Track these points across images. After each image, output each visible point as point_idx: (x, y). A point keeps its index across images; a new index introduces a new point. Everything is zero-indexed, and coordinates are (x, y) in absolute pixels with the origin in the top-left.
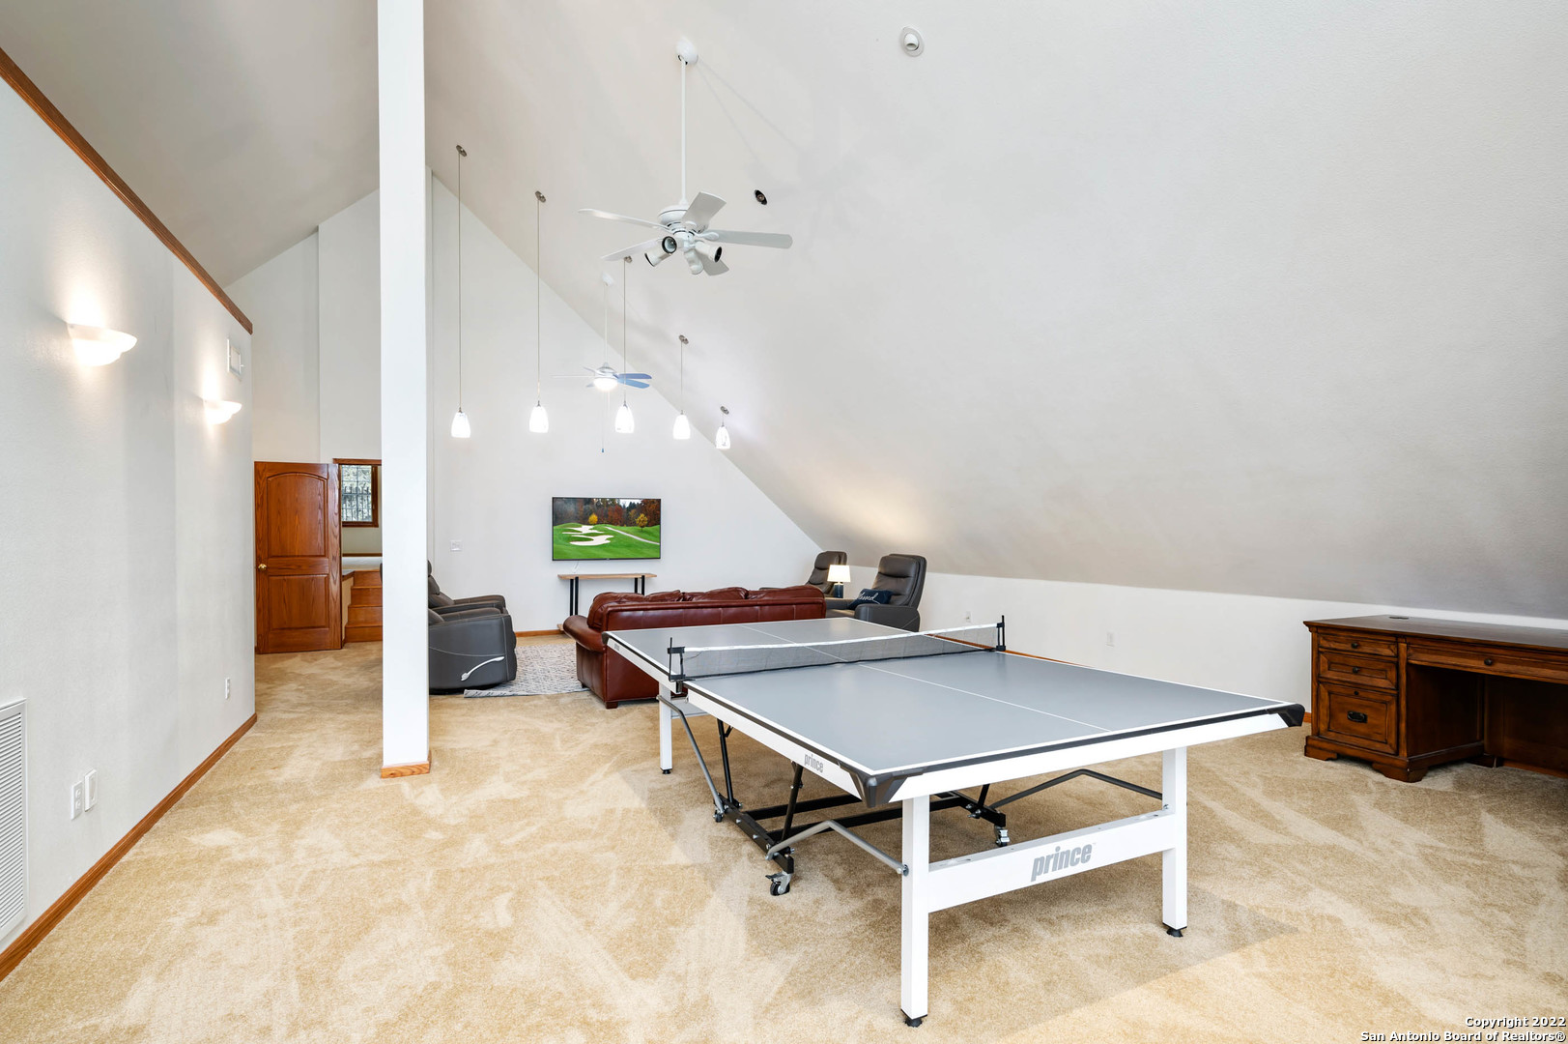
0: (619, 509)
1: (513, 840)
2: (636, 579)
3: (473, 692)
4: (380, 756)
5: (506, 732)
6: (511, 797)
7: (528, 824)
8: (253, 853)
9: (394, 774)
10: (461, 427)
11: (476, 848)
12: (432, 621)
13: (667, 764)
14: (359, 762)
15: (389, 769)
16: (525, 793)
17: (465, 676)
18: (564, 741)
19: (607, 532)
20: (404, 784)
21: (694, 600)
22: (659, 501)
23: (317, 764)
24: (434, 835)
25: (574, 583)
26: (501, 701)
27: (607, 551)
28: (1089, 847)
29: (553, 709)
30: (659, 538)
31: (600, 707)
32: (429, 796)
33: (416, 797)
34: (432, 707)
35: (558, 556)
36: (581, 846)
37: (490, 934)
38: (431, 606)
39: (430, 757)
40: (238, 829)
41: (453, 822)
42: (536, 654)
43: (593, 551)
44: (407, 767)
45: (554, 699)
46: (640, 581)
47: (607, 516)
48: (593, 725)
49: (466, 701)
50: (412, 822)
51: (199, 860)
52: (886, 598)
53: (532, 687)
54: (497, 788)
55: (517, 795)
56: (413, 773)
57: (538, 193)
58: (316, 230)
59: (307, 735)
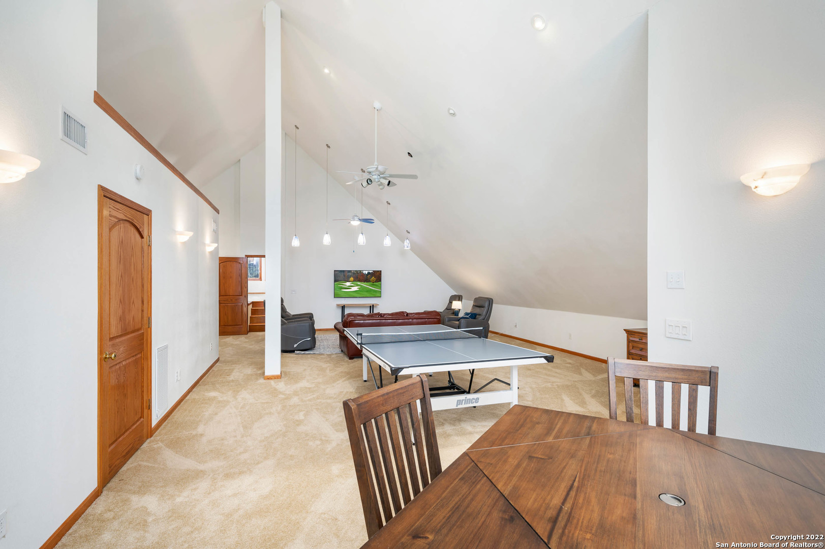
0: (363, 274)
1: (307, 399)
2: (370, 306)
3: (298, 352)
4: (264, 373)
5: (309, 366)
6: (308, 387)
7: (313, 395)
8: (225, 398)
9: (269, 378)
10: (296, 243)
11: (295, 400)
12: (283, 324)
13: (365, 378)
14: (256, 374)
15: (267, 376)
16: (314, 386)
17: (295, 346)
18: (330, 370)
19: (358, 285)
20: (272, 382)
21: (385, 316)
22: (381, 271)
23: (242, 374)
24: (283, 396)
25: (343, 308)
26: (309, 356)
27: (358, 293)
28: (478, 398)
29: (328, 359)
30: (380, 288)
31: (347, 359)
32: (281, 385)
33: (276, 386)
34: (282, 357)
35: (336, 296)
36: (329, 401)
37: (297, 421)
38: (282, 317)
39: (281, 373)
40: (219, 392)
41: (288, 393)
42: (325, 338)
43: (351, 294)
44: (273, 376)
45: (329, 356)
46: (372, 307)
47: (358, 278)
48: (342, 365)
49: (296, 355)
50: (275, 393)
51: (209, 399)
52: (474, 316)
53: (322, 351)
54: (303, 384)
55: (310, 387)
56: (275, 378)
57: (327, 145)
58: (240, 160)
59: (238, 365)
